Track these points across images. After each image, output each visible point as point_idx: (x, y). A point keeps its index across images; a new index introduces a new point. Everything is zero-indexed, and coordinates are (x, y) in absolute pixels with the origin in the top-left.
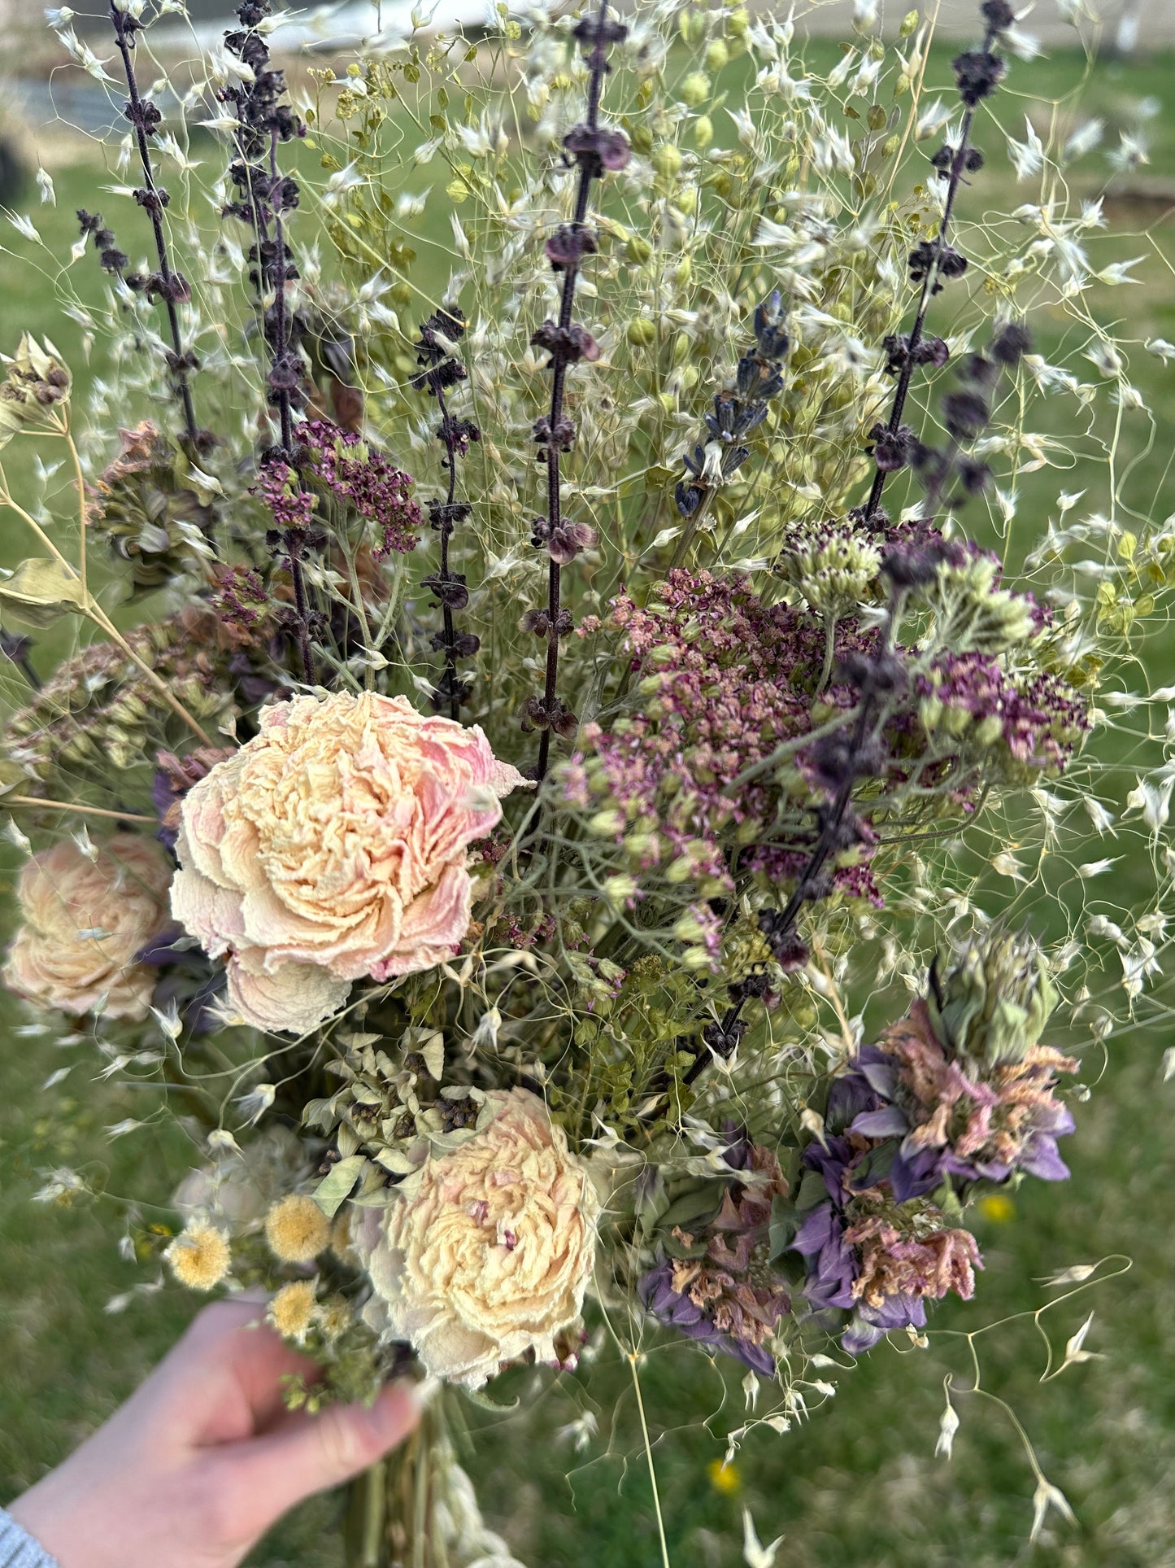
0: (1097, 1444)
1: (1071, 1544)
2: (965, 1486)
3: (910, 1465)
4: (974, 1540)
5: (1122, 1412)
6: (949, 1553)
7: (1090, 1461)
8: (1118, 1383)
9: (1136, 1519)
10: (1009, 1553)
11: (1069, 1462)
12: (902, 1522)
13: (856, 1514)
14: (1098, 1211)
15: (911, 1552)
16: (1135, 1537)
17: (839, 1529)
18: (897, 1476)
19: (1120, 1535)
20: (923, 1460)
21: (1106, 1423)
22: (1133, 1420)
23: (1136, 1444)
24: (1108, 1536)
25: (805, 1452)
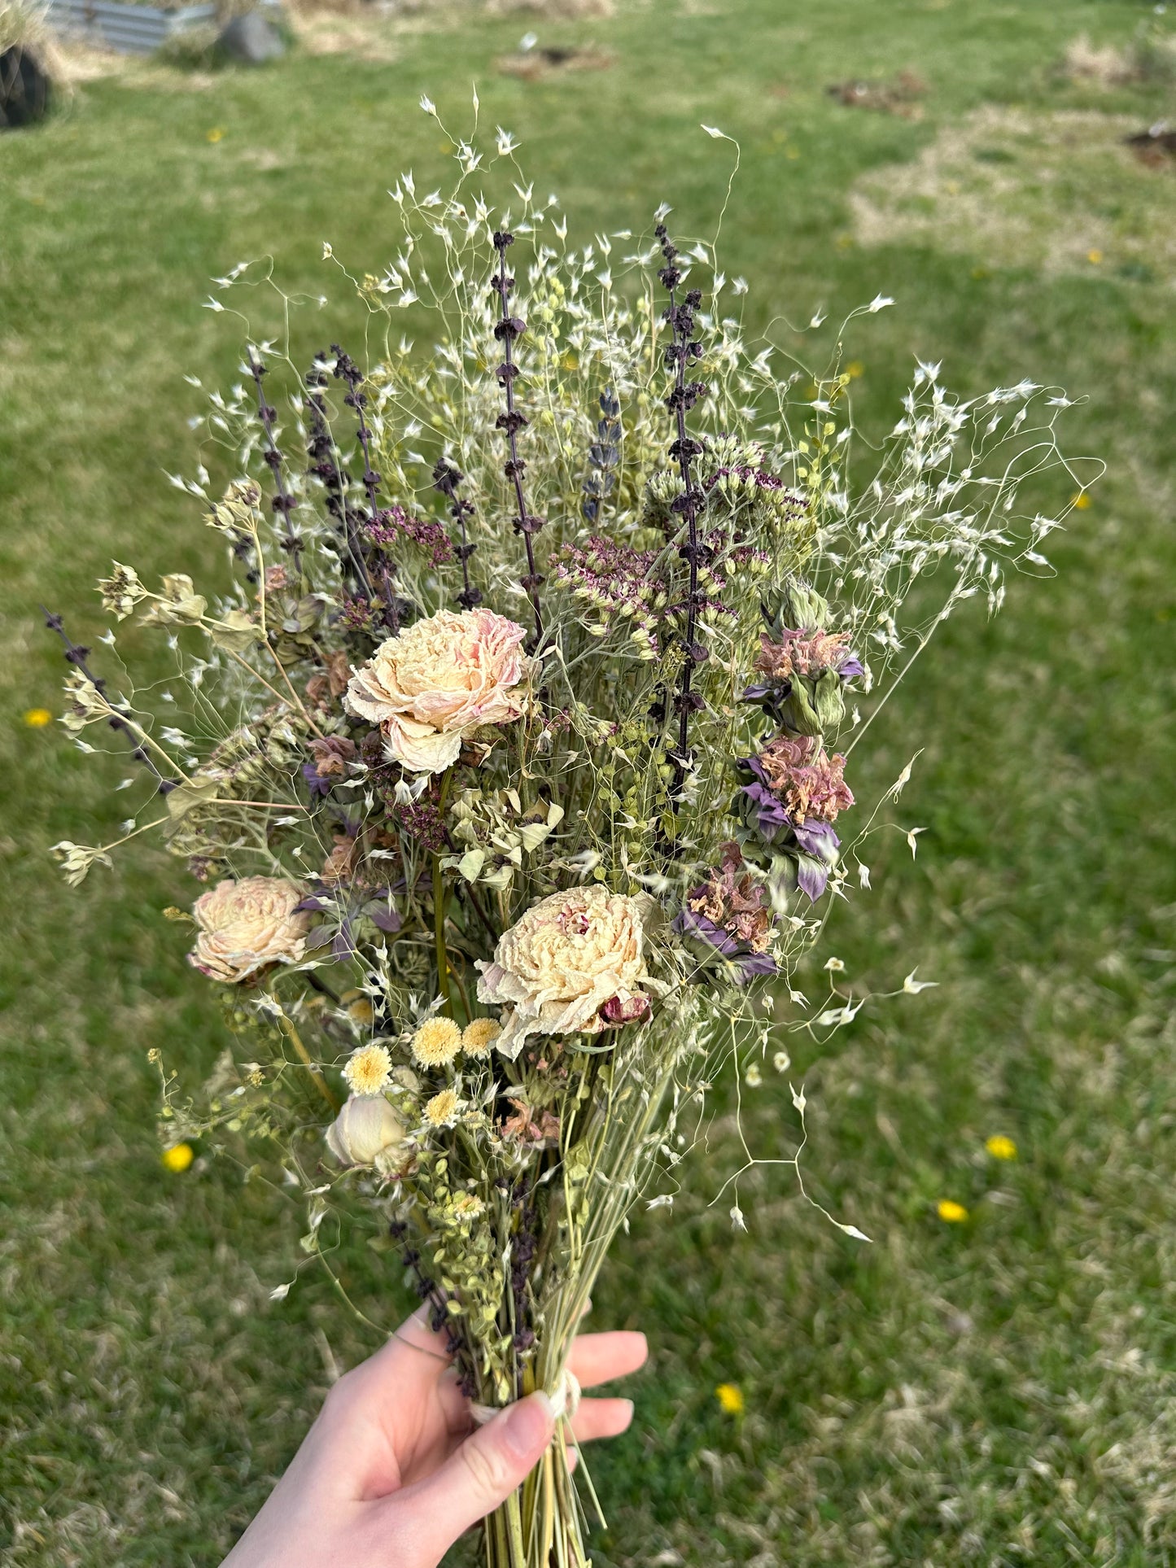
0: (1095, 1380)
1: (1067, 1476)
2: (964, 1415)
3: (910, 1393)
5: (1121, 1350)
6: (947, 1481)
7: (1088, 1397)
8: (1118, 1322)
9: (1131, 1454)
10: (1006, 1483)
11: (1068, 1398)
12: (902, 1450)
13: (856, 1438)
14: (1104, 1156)
16: (1129, 1472)
17: (841, 1454)
18: (898, 1404)
19: (1115, 1469)
20: (924, 1393)
22: (1131, 1359)
24: (1103, 1470)
25: (810, 1379)
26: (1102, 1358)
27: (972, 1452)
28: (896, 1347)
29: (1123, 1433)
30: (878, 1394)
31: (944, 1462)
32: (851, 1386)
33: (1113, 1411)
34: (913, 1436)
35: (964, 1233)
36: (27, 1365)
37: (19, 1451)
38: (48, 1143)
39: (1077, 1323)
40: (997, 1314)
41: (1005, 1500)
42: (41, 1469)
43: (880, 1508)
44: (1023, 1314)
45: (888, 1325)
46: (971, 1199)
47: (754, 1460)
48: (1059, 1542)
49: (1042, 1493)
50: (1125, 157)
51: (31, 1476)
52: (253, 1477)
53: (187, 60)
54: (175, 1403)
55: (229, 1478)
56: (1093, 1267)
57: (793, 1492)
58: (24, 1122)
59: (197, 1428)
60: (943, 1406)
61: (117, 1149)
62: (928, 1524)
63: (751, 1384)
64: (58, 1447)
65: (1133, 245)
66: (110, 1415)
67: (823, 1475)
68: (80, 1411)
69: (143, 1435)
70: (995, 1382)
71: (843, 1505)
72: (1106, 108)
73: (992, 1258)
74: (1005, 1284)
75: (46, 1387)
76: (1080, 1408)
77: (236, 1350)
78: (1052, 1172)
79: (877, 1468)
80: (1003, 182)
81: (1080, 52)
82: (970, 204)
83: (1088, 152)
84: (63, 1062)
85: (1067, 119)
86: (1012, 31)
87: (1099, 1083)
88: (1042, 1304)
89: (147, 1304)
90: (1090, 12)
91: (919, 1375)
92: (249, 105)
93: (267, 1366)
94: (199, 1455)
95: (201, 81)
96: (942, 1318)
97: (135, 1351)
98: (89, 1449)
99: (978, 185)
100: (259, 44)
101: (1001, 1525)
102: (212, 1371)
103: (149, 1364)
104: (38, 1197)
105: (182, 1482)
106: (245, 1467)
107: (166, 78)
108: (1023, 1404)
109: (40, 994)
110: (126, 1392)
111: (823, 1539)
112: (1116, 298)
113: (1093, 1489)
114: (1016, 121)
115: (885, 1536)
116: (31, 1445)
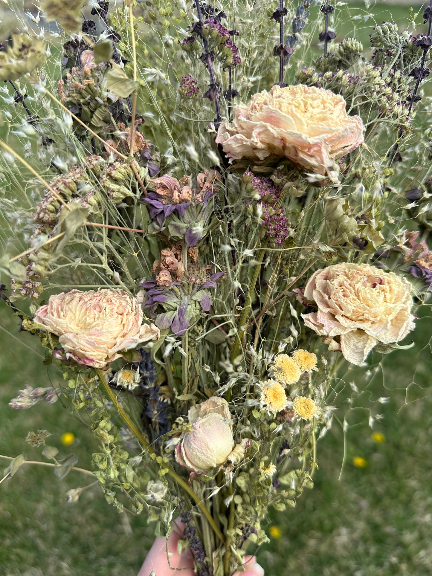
0: (414, 526)
1: (404, 563)
2: (364, 539)
3: (344, 531)
4: (367, 559)
5: (424, 515)
6: (358, 564)
7: (411, 532)
8: (422, 504)
9: (427, 554)
10: (380, 565)
11: (404, 532)
12: (340, 551)
13: (323, 548)
14: (416, 440)
15: (344, 563)
16: (427, 561)
17: (317, 553)
18: (339, 535)
19: (422, 560)
20: (349, 530)
21: (417, 518)
22: (427, 518)
23: (428, 527)
24: (417, 560)
25: (305, 525)
27: (367, 553)
28: (338, 513)
29: (424, 547)
30: (331, 531)
31: (356, 557)
32: (321, 528)
33: (421, 538)
34: (345, 547)
35: (364, 470)
36: (13, 515)
37: (9, 548)
39: (408, 504)
40: (377, 501)
41: (380, 572)
42: (18, 555)
44: (387, 501)
45: (335, 504)
46: (367, 457)
47: (285, 555)
49: (394, 569)
51: (13, 557)
52: (96, 558)
54: (67, 531)
55: (87, 559)
56: (413, 483)
57: (299, 568)
59: (74, 541)
60: (356, 535)
63: (283, 526)
64: (23, 546)
66: (43, 535)
67: (311, 562)
68: (31, 533)
69: (55, 542)
70: (375, 527)
71: (318, 573)
73: (374, 479)
74: (380, 489)
75: (19, 524)
76: (408, 537)
77: (90, 511)
78: (397, 447)
79: (331, 559)
87: (415, 413)
88: (394, 497)
89: (56, 492)
91: (348, 524)
93: (101, 518)
94: (75, 551)
96: (356, 503)
97: (53, 511)
98: (34, 548)
102: (80, 519)
103: (57, 517)
105: (69, 560)
106: (92, 555)
108: (388, 535)
110: (48, 526)
113: (413, 567)
116: (14, 546)
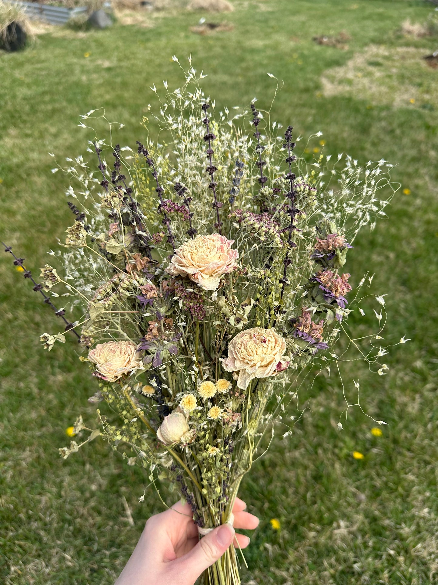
0: (412, 520)
1: (401, 555)
2: (362, 531)
3: (342, 523)
4: (366, 552)
5: (421, 509)
6: (356, 556)
7: (409, 525)
8: (420, 498)
9: (425, 547)
10: (378, 557)
11: (401, 526)
12: (339, 544)
13: (323, 540)
14: (415, 437)
15: (342, 554)
16: (425, 554)
17: (317, 546)
18: (338, 527)
19: (419, 553)
20: (347, 523)
22: (425, 512)
24: (415, 553)
25: (305, 517)
26: (414, 511)
27: (366, 546)
28: (337, 506)
29: (422, 539)
30: (330, 523)
31: (355, 549)
32: (320, 520)
33: (418, 531)
34: (343, 539)
35: (363, 464)
36: (15, 508)
37: (12, 540)
38: (24, 426)
39: (404, 498)
40: (375, 494)
41: (378, 564)
42: (20, 546)
43: (331, 566)
44: (385, 494)
45: (334, 498)
46: (365, 451)
47: (284, 547)
48: (398, 580)
49: (392, 561)
50: (424, 64)
51: (17, 549)
52: (98, 551)
53: (76, 27)
54: (70, 523)
55: (89, 551)
56: (411, 477)
57: (299, 559)
58: (15, 417)
59: (78, 532)
60: (355, 528)
61: (49, 428)
62: (349, 572)
63: (283, 519)
64: (27, 538)
65: (427, 97)
66: (46, 526)
67: (310, 553)
68: (35, 525)
69: (58, 534)
70: (374, 520)
71: (317, 564)
72: (416, 46)
73: (373, 473)
74: (378, 483)
75: (22, 516)
76: (406, 530)
77: (92, 503)
78: (395, 441)
79: (330, 551)
80: (378, 73)
81: (407, 25)
82: (366, 81)
83: (409, 62)
84: (30, 396)
85: (401, 50)
86: (382, 17)
87: (413, 408)
88: (392, 491)
89: (60, 486)
90: (410, 10)
91: (345, 516)
92: (99, 44)
93: (104, 509)
94: (79, 542)
95: (82, 35)
96: (354, 495)
97: (55, 503)
98: (38, 539)
99: (369, 74)
100: (103, 21)
101: (376, 573)
102: (84, 511)
103: (60, 508)
104: (20, 446)
105: (72, 552)
106: (95, 547)
107: (69, 33)
108: (384, 528)
109: (21, 371)
110: (52, 518)
111: (310, 577)
112: (420, 116)
113: (411, 560)
114: (383, 51)
115: (333, 576)
116: (16, 537)
